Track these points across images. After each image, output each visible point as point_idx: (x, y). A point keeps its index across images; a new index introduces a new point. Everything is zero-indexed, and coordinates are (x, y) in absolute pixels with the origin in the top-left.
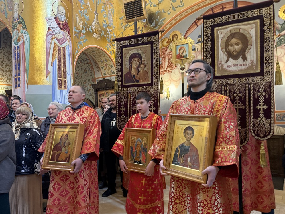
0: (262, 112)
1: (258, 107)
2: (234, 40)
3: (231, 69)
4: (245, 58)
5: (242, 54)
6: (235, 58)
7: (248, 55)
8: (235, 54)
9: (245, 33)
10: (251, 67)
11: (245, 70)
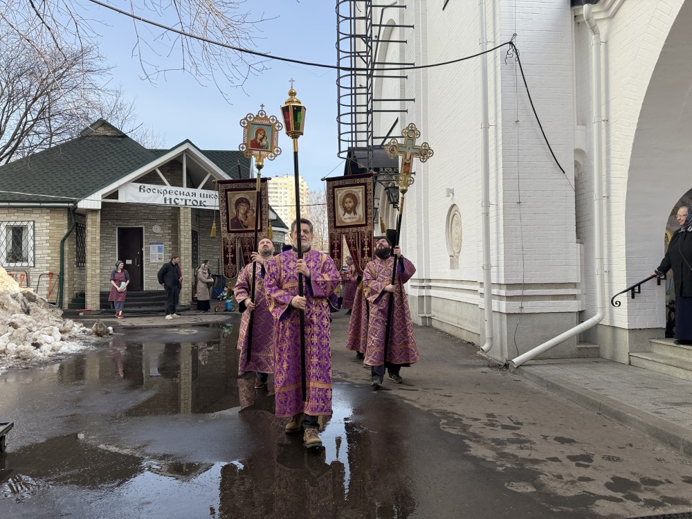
0: (366, 252)
1: (364, 249)
2: (348, 199)
3: (347, 221)
4: (355, 213)
5: (352, 210)
6: (349, 212)
7: (357, 211)
8: (349, 209)
9: (355, 194)
10: (359, 220)
11: (355, 222)
